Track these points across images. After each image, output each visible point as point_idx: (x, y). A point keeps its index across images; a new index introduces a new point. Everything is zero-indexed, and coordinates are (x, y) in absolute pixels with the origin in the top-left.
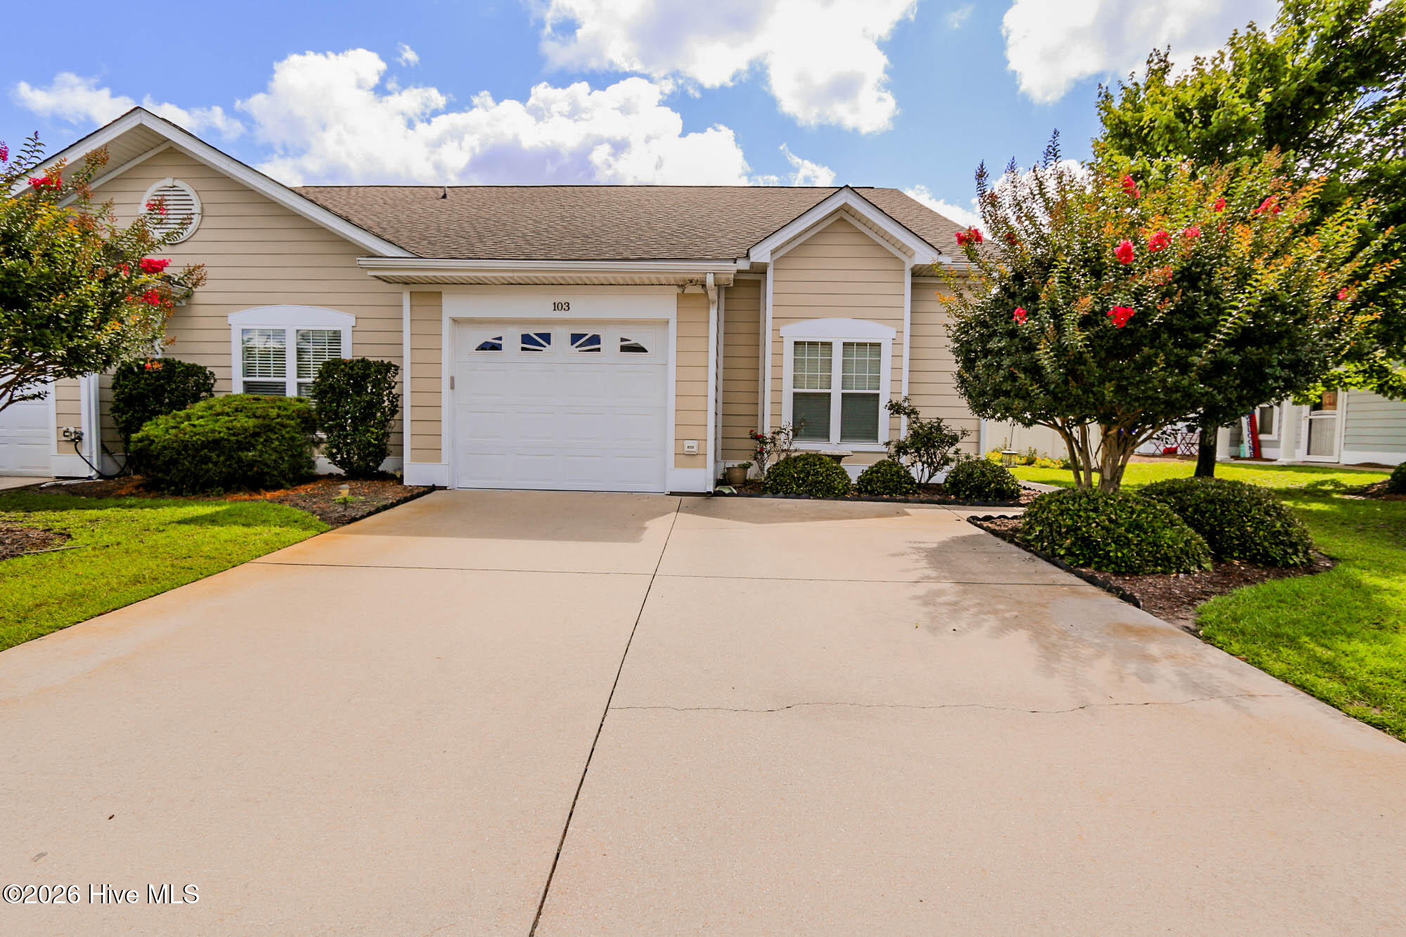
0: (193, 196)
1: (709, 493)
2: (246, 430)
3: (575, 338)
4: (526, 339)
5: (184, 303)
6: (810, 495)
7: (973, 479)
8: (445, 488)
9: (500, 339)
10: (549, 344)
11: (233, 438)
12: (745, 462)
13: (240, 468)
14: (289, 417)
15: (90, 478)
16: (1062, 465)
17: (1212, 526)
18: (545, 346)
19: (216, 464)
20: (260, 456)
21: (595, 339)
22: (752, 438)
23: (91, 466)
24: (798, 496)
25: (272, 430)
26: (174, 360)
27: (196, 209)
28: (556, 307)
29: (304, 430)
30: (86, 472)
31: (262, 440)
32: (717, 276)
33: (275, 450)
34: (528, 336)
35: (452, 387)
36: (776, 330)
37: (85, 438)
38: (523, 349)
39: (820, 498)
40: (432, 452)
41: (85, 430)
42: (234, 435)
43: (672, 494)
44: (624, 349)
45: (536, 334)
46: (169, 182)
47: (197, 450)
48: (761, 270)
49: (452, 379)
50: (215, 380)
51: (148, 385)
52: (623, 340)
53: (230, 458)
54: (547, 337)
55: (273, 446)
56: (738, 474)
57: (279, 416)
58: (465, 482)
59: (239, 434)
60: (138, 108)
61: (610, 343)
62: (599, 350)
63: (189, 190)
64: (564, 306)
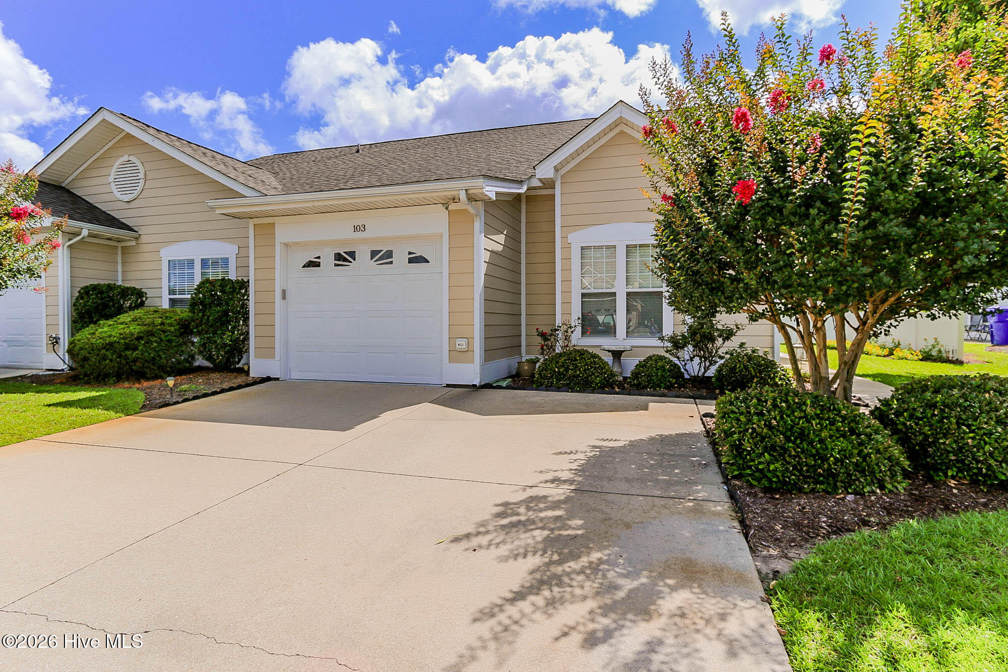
0: (140, 167)
1: (474, 386)
2: (133, 334)
3: (374, 253)
4: (338, 257)
5: (134, 243)
6: (569, 388)
7: (735, 373)
8: (277, 379)
9: (319, 258)
10: (354, 260)
11: (122, 341)
12: (533, 357)
13: (127, 363)
14: (171, 325)
15: (63, 370)
16: (921, 357)
17: (926, 437)
18: (351, 262)
19: (111, 361)
20: (142, 354)
21: (389, 254)
22: (538, 335)
23: (64, 362)
24: (558, 389)
25: (153, 335)
26: (115, 284)
27: (141, 176)
28: (356, 229)
29: (181, 334)
30: (61, 366)
31: (143, 342)
32: (470, 192)
33: (154, 349)
34: (339, 254)
35: (284, 297)
36: (564, 237)
37: (62, 340)
38: (336, 265)
39: (577, 391)
40: (268, 351)
41: (61, 336)
42: (123, 338)
43: (448, 386)
44: (411, 261)
45: (345, 252)
46: (126, 158)
47: (100, 350)
48: (549, 184)
49: (284, 292)
50: (147, 298)
51: (94, 303)
52: (410, 253)
53: (120, 356)
54: (352, 254)
55: (153, 346)
56: (526, 368)
57: (162, 324)
58: (295, 375)
59: (127, 338)
60: (101, 108)
61: (401, 257)
62: (391, 263)
63: (138, 163)
64: (361, 228)
